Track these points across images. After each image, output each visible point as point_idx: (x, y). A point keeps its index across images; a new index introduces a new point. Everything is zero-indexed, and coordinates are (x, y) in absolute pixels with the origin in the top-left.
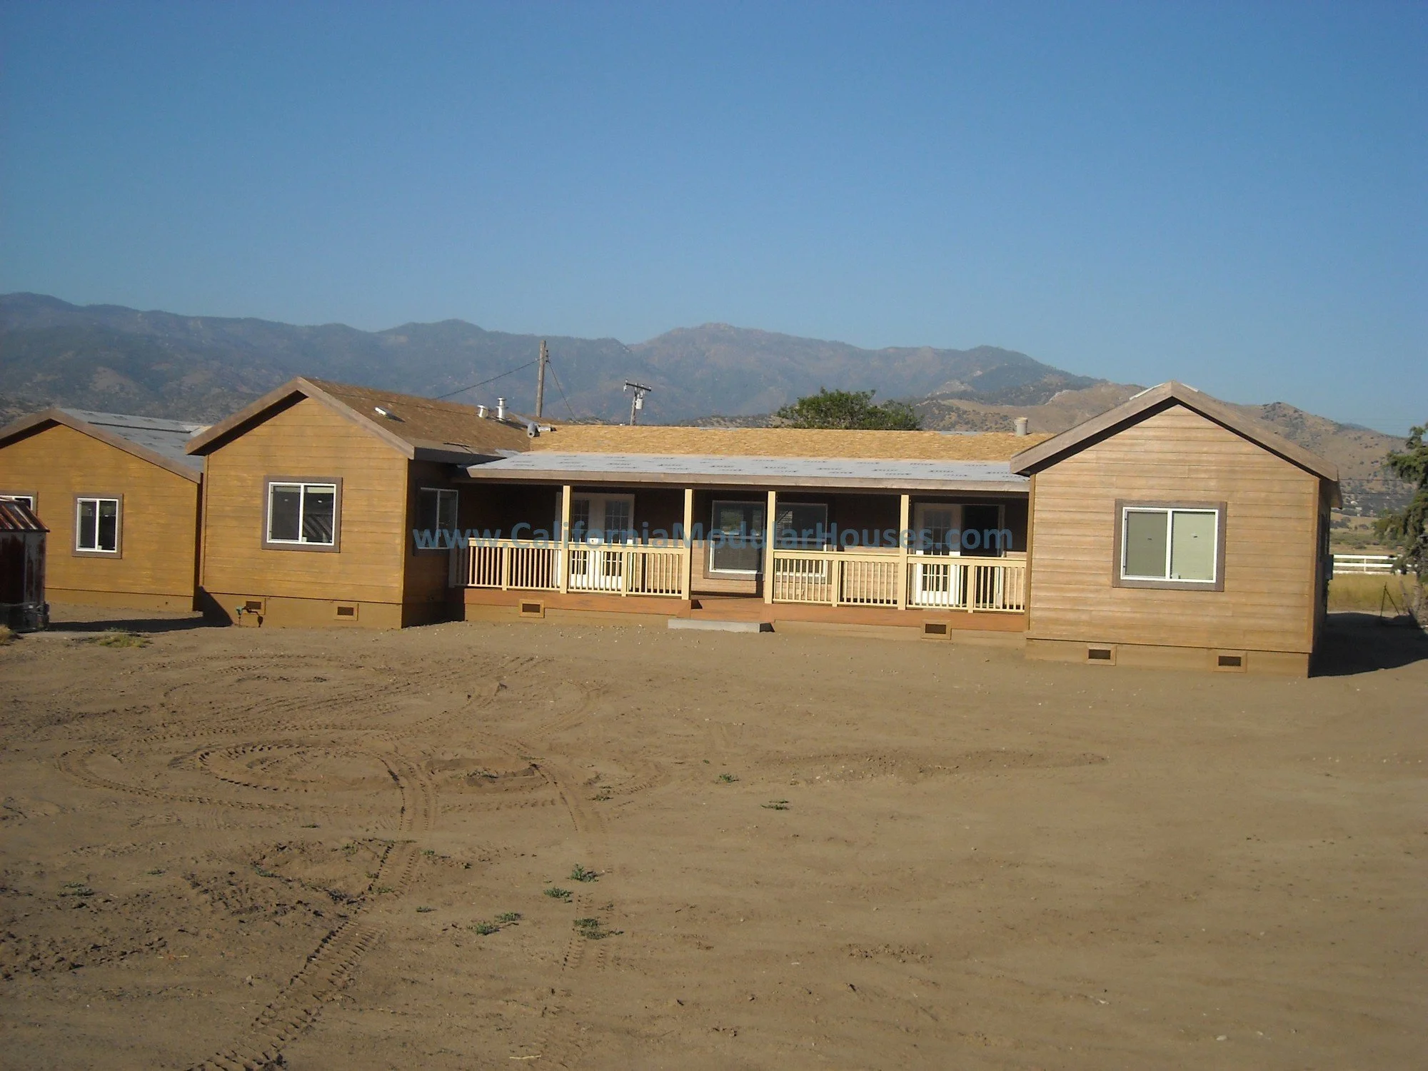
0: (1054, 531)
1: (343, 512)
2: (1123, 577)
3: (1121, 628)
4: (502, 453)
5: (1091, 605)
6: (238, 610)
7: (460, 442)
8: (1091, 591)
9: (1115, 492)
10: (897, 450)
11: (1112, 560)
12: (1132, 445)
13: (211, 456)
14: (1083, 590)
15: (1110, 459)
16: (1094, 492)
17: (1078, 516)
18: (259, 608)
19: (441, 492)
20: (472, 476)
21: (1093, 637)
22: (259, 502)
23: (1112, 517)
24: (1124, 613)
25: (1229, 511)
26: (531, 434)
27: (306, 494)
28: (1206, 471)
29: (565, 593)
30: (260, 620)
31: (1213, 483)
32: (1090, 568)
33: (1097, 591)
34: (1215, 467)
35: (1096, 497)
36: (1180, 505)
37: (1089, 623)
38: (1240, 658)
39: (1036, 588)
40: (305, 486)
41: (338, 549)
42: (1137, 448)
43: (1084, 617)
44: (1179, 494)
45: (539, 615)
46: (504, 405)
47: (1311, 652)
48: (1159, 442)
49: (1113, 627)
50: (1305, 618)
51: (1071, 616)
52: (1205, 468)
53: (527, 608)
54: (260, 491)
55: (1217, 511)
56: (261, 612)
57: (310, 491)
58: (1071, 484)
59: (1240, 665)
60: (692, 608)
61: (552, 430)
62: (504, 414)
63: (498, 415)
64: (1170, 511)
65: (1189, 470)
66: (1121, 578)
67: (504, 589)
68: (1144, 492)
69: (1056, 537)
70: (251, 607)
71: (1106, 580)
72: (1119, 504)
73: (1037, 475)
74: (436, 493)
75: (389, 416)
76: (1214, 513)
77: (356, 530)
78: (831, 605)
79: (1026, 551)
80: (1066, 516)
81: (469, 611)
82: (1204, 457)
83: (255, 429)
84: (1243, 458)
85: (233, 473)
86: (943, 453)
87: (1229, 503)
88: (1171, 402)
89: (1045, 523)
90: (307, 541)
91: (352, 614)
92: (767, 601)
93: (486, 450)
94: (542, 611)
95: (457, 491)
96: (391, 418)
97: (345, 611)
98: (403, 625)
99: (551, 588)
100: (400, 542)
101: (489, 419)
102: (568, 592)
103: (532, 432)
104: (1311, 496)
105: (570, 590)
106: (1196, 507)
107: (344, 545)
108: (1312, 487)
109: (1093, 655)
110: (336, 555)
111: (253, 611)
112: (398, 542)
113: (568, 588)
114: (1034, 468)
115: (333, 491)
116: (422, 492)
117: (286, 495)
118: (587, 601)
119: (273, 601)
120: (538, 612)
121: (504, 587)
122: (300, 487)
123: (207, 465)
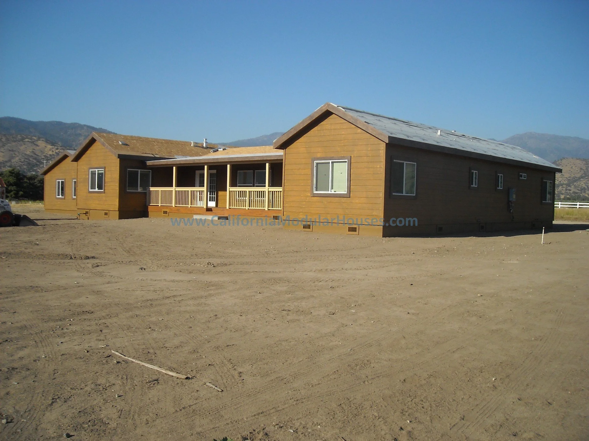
1: (105, 179)
4: (176, 157)
6: (78, 214)
7: (154, 153)
9: (312, 155)
11: (310, 185)
13: (78, 162)
17: (299, 166)
18: (88, 214)
22: (88, 177)
23: (310, 166)
24: (314, 208)
25: (351, 160)
27: (98, 174)
28: (343, 143)
30: (88, 218)
31: (345, 148)
34: (346, 141)
36: (334, 159)
37: (302, 213)
38: (356, 228)
39: (286, 198)
40: (98, 171)
41: (104, 192)
42: (321, 134)
43: (300, 210)
44: (334, 154)
45: (167, 215)
48: (327, 131)
50: (381, 209)
52: (343, 141)
53: (165, 212)
54: (88, 173)
55: (347, 160)
57: (100, 172)
58: (297, 152)
59: (356, 231)
60: (206, 211)
61: (223, 150)
62: (206, 145)
63: (203, 145)
64: (331, 161)
66: (314, 193)
67: (160, 206)
68: (322, 154)
71: (308, 194)
72: (313, 160)
73: (286, 149)
74: (138, 171)
76: (346, 162)
77: (108, 185)
78: (246, 209)
81: (150, 213)
82: (342, 136)
83: (87, 152)
84: (357, 135)
85: (83, 167)
87: (352, 156)
90: (98, 190)
91: (107, 215)
92: (228, 208)
93: (168, 156)
94: (168, 213)
95: (151, 171)
96: (124, 145)
97: (106, 214)
98: (119, 219)
99: (171, 205)
100: (118, 188)
101: (196, 146)
102: (175, 206)
103: (213, 151)
104: (383, 151)
105: (176, 205)
106: (339, 159)
107: (106, 191)
108: (383, 147)
109: (305, 227)
110: (104, 194)
111: (87, 215)
112: (117, 189)
113: (175, 204)
114: (284, 146)
115: (103, 172)
116: (129, 171)
117: (93, 174)
118: (179, 209)
119: (91, 211)
120: (167, 214)
121: (160, 205)
122: (96, 171)
123: (77, 165)
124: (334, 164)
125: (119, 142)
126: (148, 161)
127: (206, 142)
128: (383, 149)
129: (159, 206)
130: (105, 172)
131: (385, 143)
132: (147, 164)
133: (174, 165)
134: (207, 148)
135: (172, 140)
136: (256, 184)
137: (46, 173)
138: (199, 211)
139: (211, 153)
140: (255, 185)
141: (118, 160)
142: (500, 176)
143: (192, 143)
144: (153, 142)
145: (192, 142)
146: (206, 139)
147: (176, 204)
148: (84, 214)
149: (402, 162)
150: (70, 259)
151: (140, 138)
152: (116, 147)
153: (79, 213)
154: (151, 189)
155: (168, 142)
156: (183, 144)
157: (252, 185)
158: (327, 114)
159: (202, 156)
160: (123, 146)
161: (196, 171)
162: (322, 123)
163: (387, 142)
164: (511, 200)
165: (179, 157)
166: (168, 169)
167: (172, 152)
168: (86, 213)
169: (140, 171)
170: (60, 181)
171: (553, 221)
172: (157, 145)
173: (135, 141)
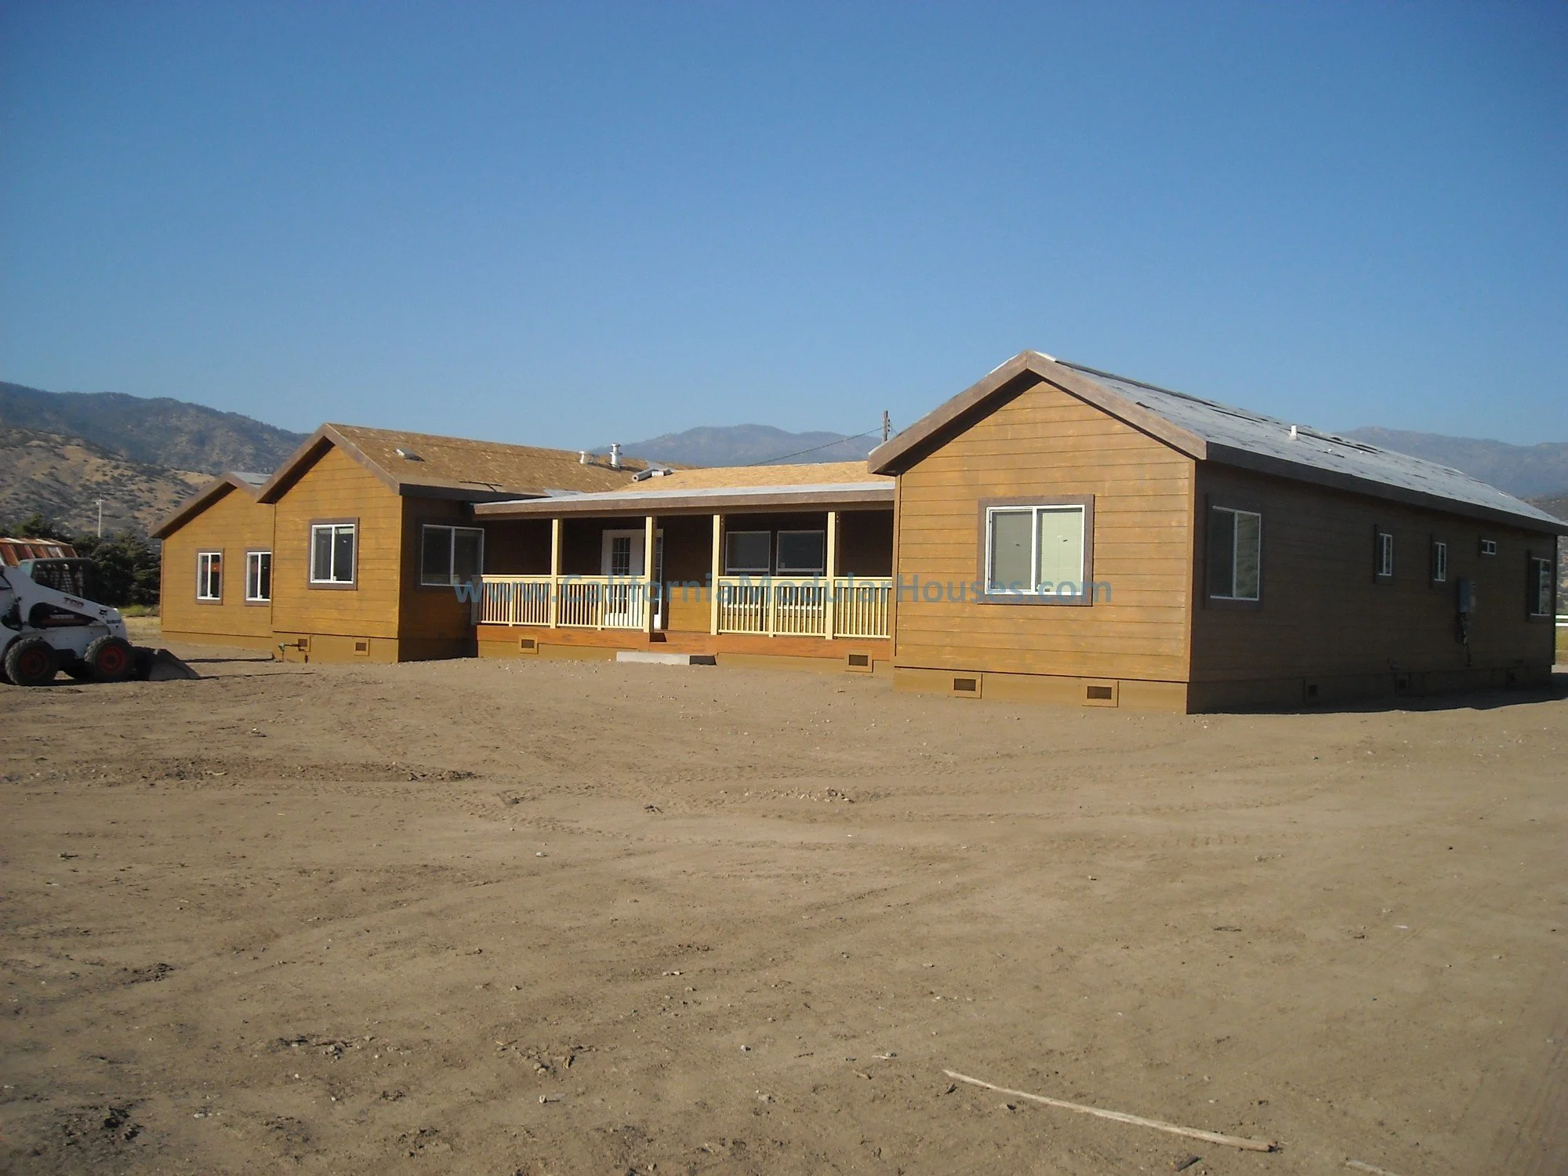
1: (360, 551)
3: (986, 653)
4: (548, 492)
5: (954, 626)
6: (280, 647)
9: (980, 490)
11: (975, 571)
13: (277, 505)
16: (956, 491)
17: (942, 521)
18: (306, 646)
21: (954, 664)
22: (306, 544)
23: (974, 520)
25: (1097, 506)
26: (635, 478)
27: (338, 536)
28: (1067, 458)
29: (554, 627)
30: (306, 657)
31: (1078, 473)
34: (1081, 453)
35: (960, 497)
36: (1044, 501)
37: (952, 647)
38: (1110, 688)
39: (902, 607)
40: (336, 528)
41: (355, 587)
42: (1004, 436)
43: (946, 640)
44: (1044, 489)
45: (534, 650)
46: (619, 451)
47: (1188, 681)
48: (1024, 426)
50: (1182, 638)
51: (937, 639)
52: (1070, 454)
53: (528, 644)
54: (306, 534)
55: (1083, 506)
56: (307, 649)
57: (342, 532)
58: (936, 483)
59: (1110, 698)
60: (651, 641)
61: (665, 475)
62: (617, 461)
64: (1034, 509)
65: (1053, 458)
67: (511, 625)
68: (1008, 488)
72: (984, 504)
73: (903, 475)
74: (450, 530)
75: (409, 457)
76: (1080, 510)
77: (367, 568)
78: (768, 635)
81: (482, 647)
82: (1069, 441)
83: (305, 476)
84: (1111, 439)
85: (291, 518)
87: (1096, 495)
89: (910, 531)
90: (336, 580)
91: (365, 650)
92: (714, 632)
93: (526, 489)
94: (536, 647)
95: (483, 529)
96: (411, 458)
97: (360, 647)
98: (401, 659)
99: (545, 624)
100: (397, 578)
101: (592, 464)
102: (556, 626)
103: (639, 476)
104: (1186, 482)
105: (559, 625)
106: (1062, 504)
107: (360, 583)
108: (1185, 472)
109: (959, 685)
110: (355, 593)
111: (302, 648)
112: (395, 578)
113: (557, 622)
114: (897, 466)
115: (353, 531)
116: (426, 529)
117: (323, 538)
118: (569, 635)
119: (314, 639)
120: (533, 647)
121: (511, 623)
122: (331, 529)
123: (275, 512)
124: (1045, 515)
125: (398, 451)
126: (478, 505)
127: (619, 454)
128: (1186, 477)
129: (508, 625)
130: (358, 531)
131: (1194, 461)
132: (477, 512)
133: (555, 514)
134: (620, 469)
135: (529, 448)
136: (779, 567)
137: (166, 533)
138: (626, 639)
139: (632, 482)
140: (778, 570)
141: (399, 500)
142: (1440, 548)
143: (583, 457)
144: (483, 453)
145: (582, 452)
146: (618, 446)
147: (559, 621)
148: (296, 646)
149: (1231, 510)
150: (413, 779)
151: (448, 440)
152: (393, 464)
153: (282, 645)
154: (485, 580)
155: (520, 452)
156: (558, 459)
157: (768, 570)
158: (1025, 381)
159: (611, 490)
160: (408, 462)
161: (604, 532)
162: (1009, 406)
163: (1203, 457)
164: (1464, 609)
165: (557, 492)
166: (538, 526)
167: (534, 478)
168: (301, 644)
169: (456, 530)
170: (210, 554)
171: (1553, 666)
172: (492, 460)
173: (435, 448)
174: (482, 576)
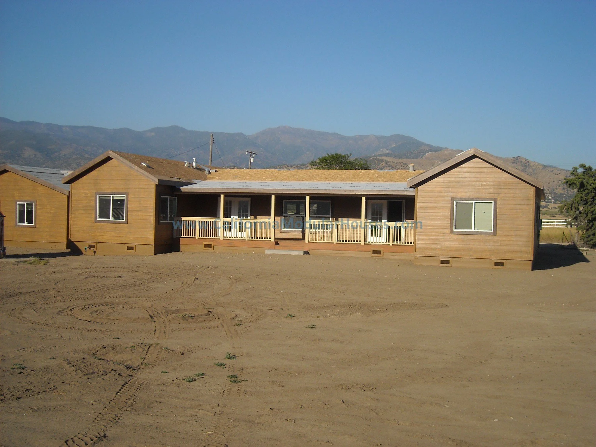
0: (426, 211)
1: (129, 207)
2: (455, 230)
3: (454, 251)
4: (195, 181)
5: (441, 242)
6: (85, 249)
7: (176, 177)
8: (441, 236)
9: (451, 194)
10: (360, 178)
11: (450, 223)
12: (457, 175)
13: (73, 184)
14: (438, 235)
15: (448, 181)
16: (442, 194)
17: (435, 205)
18: (94, 247)
19: (170, 198)
20: (182, 191)
21: (442, 255)
23: (450, 205)
24: (456, 245)
25: (498, 202)
26: (207, 173)
27: (113, 200)
28: (488, 185)
29: (222, 239)
30: (95, 252)
31: (491, 190)
32: (440, 226)
33: (444, 236)
34: (492, 184)
35: (443, 197)
36: (478, 199)
37: (440, 249)
38: (503, 263)
39: (419, 235)
41: (126, 222)
42: (460, 176)
43: (439, 247)
44: (478, 195)
45: (212, 248)
46: (196, 161)
47: (533, 260)
48: (469, 173)
49: (450, 251)
50: (530, 246)
51: (433, 246)
52: (488, 184)
53: (206, 246)
54: (94, 198)
55: (493, 202)
56: (95, 249)
57: (115, 198)
58: (432, 191)
59: (503, 266)
60: (275, 245)
61: (216, 171)
62: (196, 165)
63: (193, 165)
64: (474, 202)
65: (482, 185)
66: (454, 230)
67: (197, 238)
68: (463, 194)
69: (427, 214)
70: (90, 247)
71: (448, 231)
72: (453, 199)
73: (418, 188)
74: (167, 198)
75: (148, 166)
76: (492, 203)
77: (134, 214)
78: (333, 243)
79: (414, 219)
80: (430, 205)
81: (182, 247)
82: (488, 179)
83: (91, 173)
84: (504, 180)
85: (82, 191)
86: (379, 179)
87: (498, 198)
88: (474, 157)
89: (421, 208)
90: (114, 219)
91: (133, 250)
92: (307, 241)
93: (188, 180)
95: (176, 197)
97: (130, 248)
98: (155, 254)
100: (153, 219)
101: (189, 167)
104: (532, 195)
105: (225, 238)
106: (485, 200)
107: (129, 221)
108: (532, 191)
109: (442, 262)
110: (126, 225)
111: (92, 248)
112: (151, 219)
113: (223, 237)
114: (416, 186)
115: (125, 198)
116: (162, 198)
117: (105, 200)
118: (231, 243)
119: (99, 245)
122: (110, 196)
123: (72, 188)
125: (142, 163)
126: (181, 188)
127: (196, 162)
128: (532, 193)
130: (127, 198)
131: (535, 188)
138: (262, 244)
139: (206, 175)
141: (153, 186)
143: (186, 163)
154: (182, 219)
156: (179, 165)
159: (206, 179)
174: (182, 217)
